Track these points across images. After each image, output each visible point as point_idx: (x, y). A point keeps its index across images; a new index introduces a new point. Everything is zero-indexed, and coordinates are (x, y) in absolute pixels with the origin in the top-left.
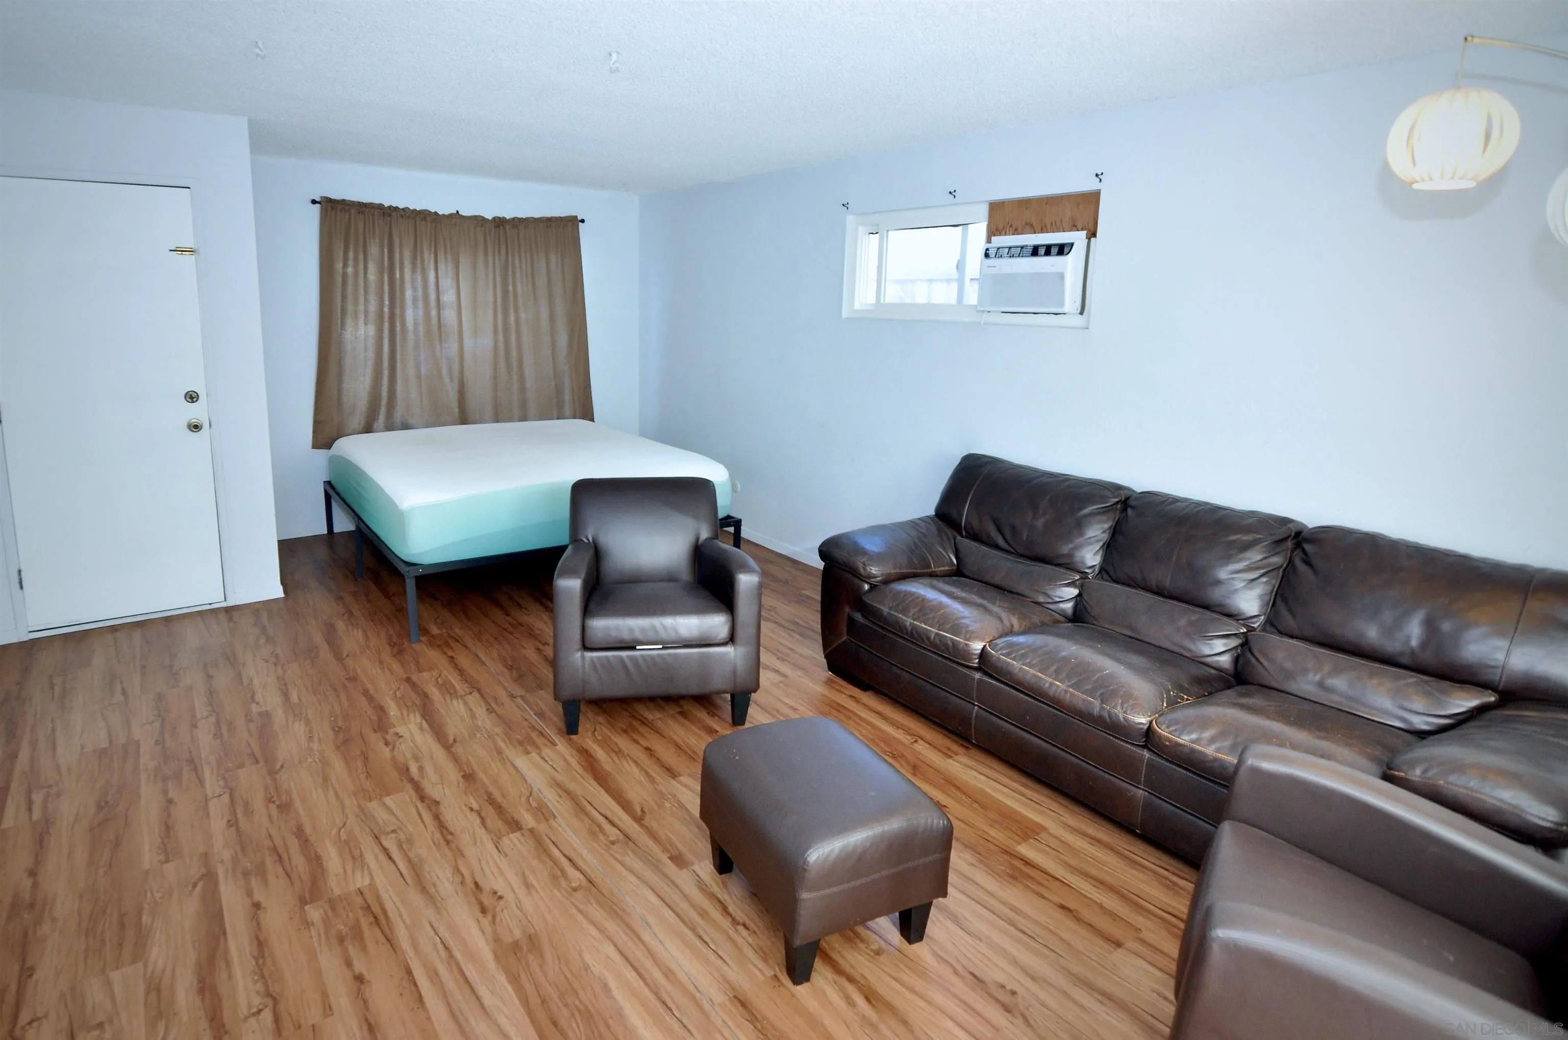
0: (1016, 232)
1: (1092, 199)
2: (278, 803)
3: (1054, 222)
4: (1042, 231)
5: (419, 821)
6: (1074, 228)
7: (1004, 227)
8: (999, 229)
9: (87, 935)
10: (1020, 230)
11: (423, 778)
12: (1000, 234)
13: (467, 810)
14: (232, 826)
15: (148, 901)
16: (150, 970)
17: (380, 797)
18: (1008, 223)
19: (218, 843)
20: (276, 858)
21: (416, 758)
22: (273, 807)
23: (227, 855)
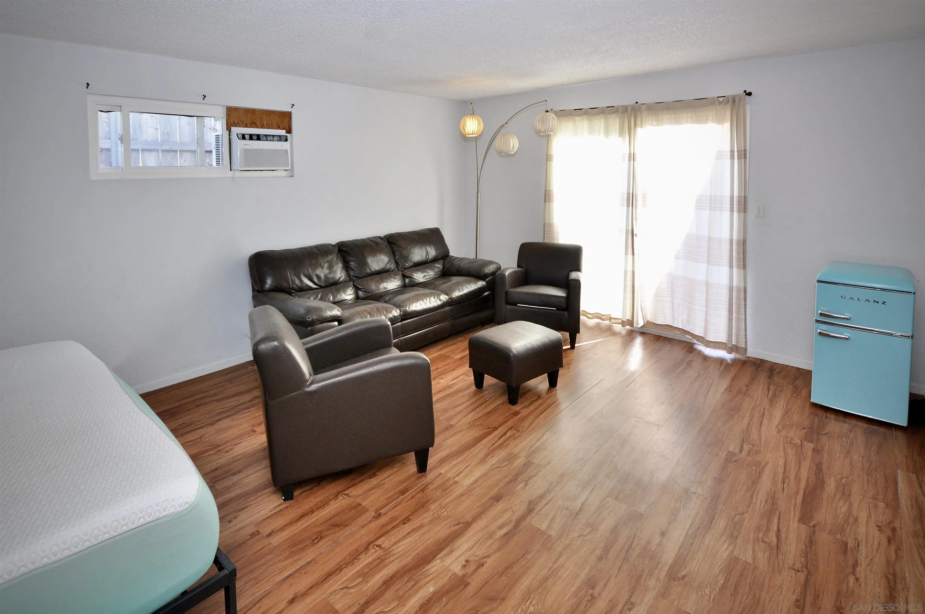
0: (246, 126)
1: (287, 116)
2: (590, 591)
3: (268, 124)
4: (262, 128)
5: (550, 503)
6: (279, 128)
7: (238, 123)
8: (236, 123)
9: (759, 602)
10: (249, 125)
11: (512, 520)
12: (236, 126)
13: (527, 488)
14: (632, 604)
15: (715, 592)
16: (731, 548)
17: (543, 533)
18: (241, 120)
19: (650, 595)
20: (630, 551)
21: (491, 536)
22: (596, 592)
23: (652, 583)
